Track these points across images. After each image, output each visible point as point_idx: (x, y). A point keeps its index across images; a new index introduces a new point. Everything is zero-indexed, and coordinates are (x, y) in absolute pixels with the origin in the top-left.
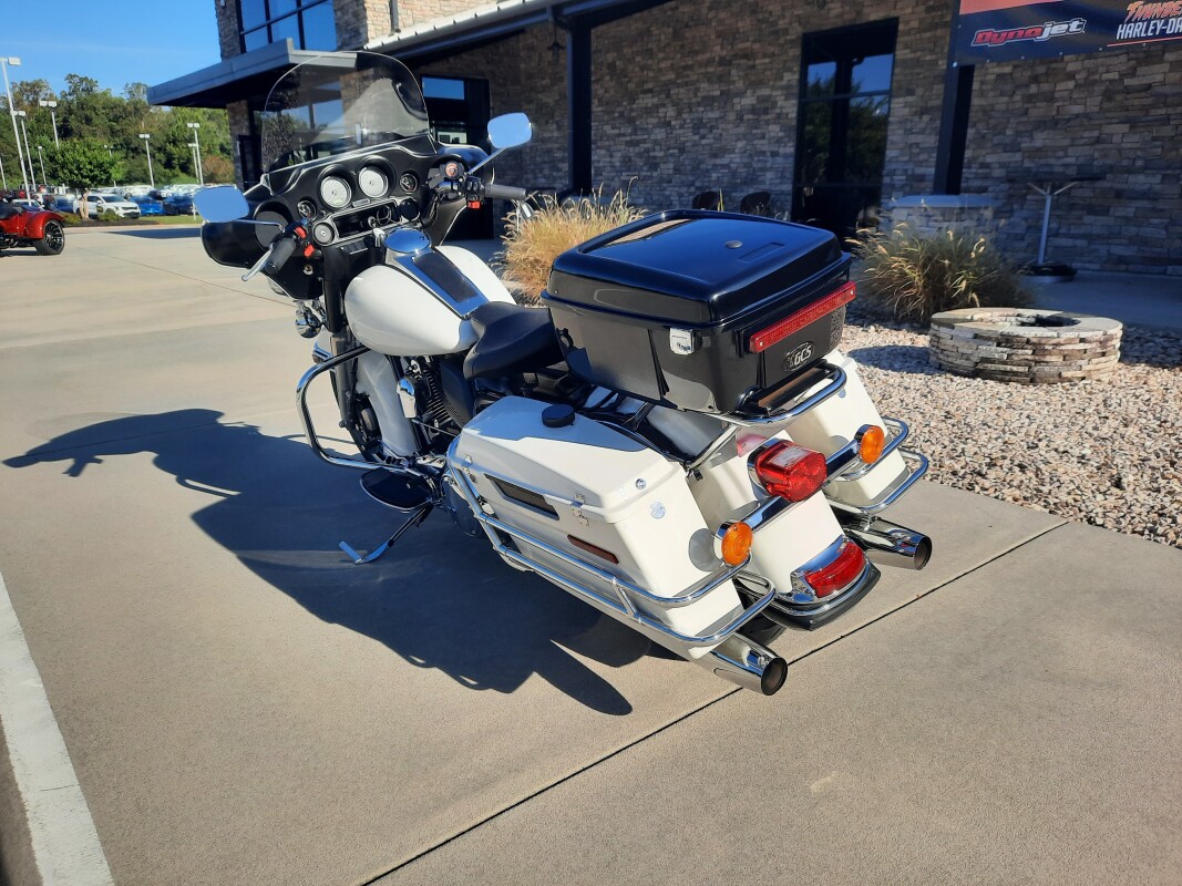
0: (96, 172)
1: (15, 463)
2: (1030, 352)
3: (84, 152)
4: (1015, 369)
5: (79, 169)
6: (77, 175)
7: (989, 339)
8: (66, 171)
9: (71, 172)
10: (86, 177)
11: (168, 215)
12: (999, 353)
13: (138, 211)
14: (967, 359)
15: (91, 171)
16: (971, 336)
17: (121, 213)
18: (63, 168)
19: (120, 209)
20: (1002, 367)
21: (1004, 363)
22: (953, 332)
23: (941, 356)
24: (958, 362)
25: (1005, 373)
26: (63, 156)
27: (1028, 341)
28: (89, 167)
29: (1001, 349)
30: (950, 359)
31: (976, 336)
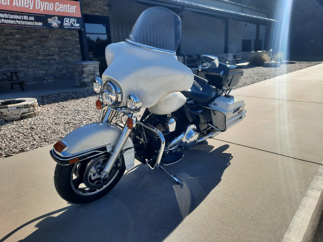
2: (32, 108)
4: (31, 113)
7: (22, 107)
12: (26, 110)
14: (18, 115)
16: (16, 108)
20: (29, 114)
21: (29, 113)
22: (8, 109)
23: (6, 118)
24: (15, 117)
25: (29, 115)
27: (31, 105)
29: (26, 109)
30: (11, 117)
31: (17, 108)
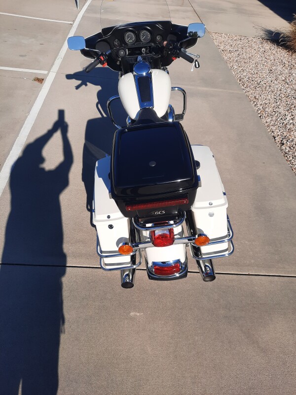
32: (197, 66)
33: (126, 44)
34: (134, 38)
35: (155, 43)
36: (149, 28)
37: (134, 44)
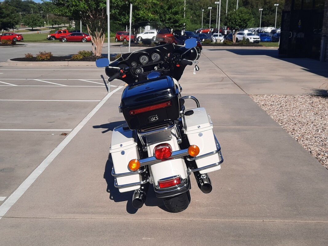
0: (242, 23)
1: (95, 127)
3: (239, 15)
5: (235, 22)
6: (234, 24)
8: (230, 23)
9: (232, 23)
10: (237, 25)
11: (273, 42)
13: (260, 40)
15: (240, 23)
17: (252, 40)
18: (229, 21)
19: (252, 38)
26: (231, 16)
28: (239, 21)
32: (198, 69)
33: (141, 64)
34: (147, 60)
35: (164, 60)
36: (158, 50)
37: (147, 63)
